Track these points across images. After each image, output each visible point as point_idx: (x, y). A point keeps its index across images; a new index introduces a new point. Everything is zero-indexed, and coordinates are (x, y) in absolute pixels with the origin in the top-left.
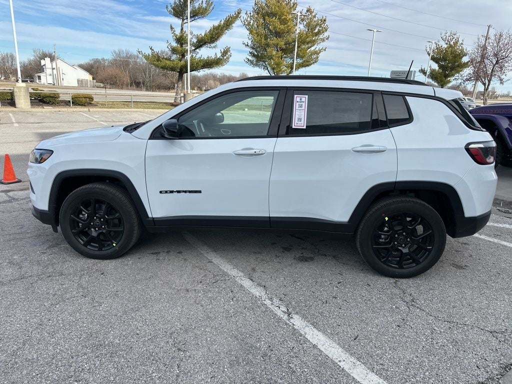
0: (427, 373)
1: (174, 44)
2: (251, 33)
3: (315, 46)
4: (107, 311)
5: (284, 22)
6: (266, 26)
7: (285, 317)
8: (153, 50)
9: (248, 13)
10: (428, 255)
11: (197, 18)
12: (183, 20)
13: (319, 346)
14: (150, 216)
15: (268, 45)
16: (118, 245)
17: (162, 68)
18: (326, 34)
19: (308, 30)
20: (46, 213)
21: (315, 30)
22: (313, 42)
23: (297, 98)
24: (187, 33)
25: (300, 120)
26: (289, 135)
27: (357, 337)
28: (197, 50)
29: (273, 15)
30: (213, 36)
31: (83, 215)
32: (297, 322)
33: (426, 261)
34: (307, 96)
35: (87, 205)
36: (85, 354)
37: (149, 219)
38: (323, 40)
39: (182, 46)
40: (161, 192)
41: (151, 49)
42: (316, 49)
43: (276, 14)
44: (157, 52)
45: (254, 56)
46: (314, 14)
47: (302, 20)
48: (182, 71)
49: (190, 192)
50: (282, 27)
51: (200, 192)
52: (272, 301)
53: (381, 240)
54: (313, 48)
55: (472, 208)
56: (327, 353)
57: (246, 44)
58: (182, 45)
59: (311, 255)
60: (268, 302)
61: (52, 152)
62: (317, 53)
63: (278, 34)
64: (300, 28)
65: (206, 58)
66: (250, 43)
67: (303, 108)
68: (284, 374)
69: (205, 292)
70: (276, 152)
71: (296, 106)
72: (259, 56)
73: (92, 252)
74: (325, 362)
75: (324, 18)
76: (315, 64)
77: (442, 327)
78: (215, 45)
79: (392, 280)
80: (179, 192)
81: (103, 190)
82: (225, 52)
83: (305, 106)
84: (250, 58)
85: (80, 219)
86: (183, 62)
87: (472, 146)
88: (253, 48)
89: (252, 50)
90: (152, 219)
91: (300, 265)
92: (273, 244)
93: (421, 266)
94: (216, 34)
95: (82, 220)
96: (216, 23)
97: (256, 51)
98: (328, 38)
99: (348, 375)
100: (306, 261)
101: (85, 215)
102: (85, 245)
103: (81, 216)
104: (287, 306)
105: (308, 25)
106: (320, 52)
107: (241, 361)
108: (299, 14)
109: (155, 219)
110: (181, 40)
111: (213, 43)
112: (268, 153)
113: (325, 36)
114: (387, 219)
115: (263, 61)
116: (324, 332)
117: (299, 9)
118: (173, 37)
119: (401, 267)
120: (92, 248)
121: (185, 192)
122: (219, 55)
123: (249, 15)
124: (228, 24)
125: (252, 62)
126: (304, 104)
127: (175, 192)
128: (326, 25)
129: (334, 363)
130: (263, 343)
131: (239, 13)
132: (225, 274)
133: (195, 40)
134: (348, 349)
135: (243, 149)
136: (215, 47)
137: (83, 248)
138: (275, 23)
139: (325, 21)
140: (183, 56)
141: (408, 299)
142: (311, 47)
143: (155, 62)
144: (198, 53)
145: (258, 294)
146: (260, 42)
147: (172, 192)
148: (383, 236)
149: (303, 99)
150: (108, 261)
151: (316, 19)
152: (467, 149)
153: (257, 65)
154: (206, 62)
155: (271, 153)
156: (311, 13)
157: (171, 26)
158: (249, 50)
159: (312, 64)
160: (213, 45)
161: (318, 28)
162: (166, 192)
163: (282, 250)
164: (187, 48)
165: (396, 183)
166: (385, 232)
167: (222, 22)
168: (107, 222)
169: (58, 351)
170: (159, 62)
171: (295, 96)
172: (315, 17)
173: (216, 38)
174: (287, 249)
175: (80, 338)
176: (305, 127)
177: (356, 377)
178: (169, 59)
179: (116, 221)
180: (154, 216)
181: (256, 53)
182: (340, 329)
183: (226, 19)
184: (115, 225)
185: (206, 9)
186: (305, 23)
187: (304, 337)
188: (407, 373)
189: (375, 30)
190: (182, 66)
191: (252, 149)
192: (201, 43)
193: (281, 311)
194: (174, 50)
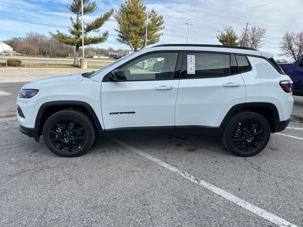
0: (284, 204)
1: (73, 29)
2: (119, 23)
3: (157, 32)
4: (90, 187)
5: (139, 17)
6: (128, 19)
7: (196, 182)
8: (59, 32)
9: (117, 11)
10: (262, 142)
11: (86, 13)
12: (78, 14)
13: (222, 196)
14: (103, 128)
15: (130, 31)
16: (82, 147)
17: (65, 43)
18: (163, 25)
19: (153, 22)
20: (34, 129)
21: (156, 23)
22: (156, 30)
23: (189, 57)
24: (81, 22)
25: (191, 69)
26: (186, 78)
27: (240, 189)
28: (88, 33)
29: (132, 13)
30: (97, 24)
31: (58, 130)
32: (204, 183)
33: (260, 147)
34: (194, 56)
35: (61, 123)
36: (89, 213)
37: (103, 130)
38: (161, 29)
39: (78, 30)
40: (110, 114)
41: (58, 31)
42: (157, 34)
43: (134, 13)
44: (62, 33)
45: (121, 37)
46: (156, 14)
47: (149, 17)
48: (79, 44)
49: (128, 113)
50: (138, 20)
51: (134, 113)
52: (184, 174)
53: (236, 136)
54: (155, 34)
55: (283, 116)
56: (228, 199)
57: (116, 30)
58: (77, 29)
59: (193, 148)
60: (182, 174)
61: (38, 90)
62: (158, 36)
63: (135, 24)
64: (148, 21)
65: (93, 38)
66: (119, 29)
68: (210, 212)
69: (144, 172)
70: (180, 88)
71: (189, 61)
72: (124, 37)
73: (65, 153)
74: (229, 204)
75: (162, 16)
76: (158, 42)
77: (280, 180)
79: (243, 158)
80: (121, 113)
81: (73, 113)
82: (106, 34)
83: (194, 61)
84: (119, 38)
85: (57, 132)
86: (78, 40)
87: (282, 83)
88: (121, 33)
89: (119, 34)
90: (104, 130)
91: (190, 153)
92: (170, 143)
93: (258, 149)
94: (99, 23)
95: (58, 133)
96: (99, 17)
97: (123, 34)
98: (164, 28)
99: (245, 209)
100: (192, 151)
101: (59, 130)
102: (60, 149)
103: (57, 131)
104: (194, 176)
105: (153, 20)
106: (160, 36)
107: (183, 208)
108: (148, 13)
109: (106, 130)
110: (77, 26)
111: (97, 28)
112: (175, 88)
113: (162, 26)
114: (240, 124)
115: (127, 40)
116: (221, 188)
117: (147, 10)
118: (72, 24)
119: (247, 151)
120: (65, 151)
121: (125, 113)
122: (102, 36)
123: (118, 13)
124: (106, 17)
125: (120, 41)
126: (193, 60)
127: (119, 113)
128: (163, 20)
129: (235, 204)
130: (190, 196)
131: (112, 11)
132: (150, 161)
133: (86, 27)
134: (238, 196)
135: (160, 87)
136: (98, 31)
137: (59, 151)
138: (134, 18)
139: (162, 17)
140: (79, 36)
141: (256, 167)
142: (155, 33)
143: (61, 40)
144: (88, 34)
145: (175, 171)
146: (125, 29)
147: (117, 113)
148: (237, 134)
149: (193, 58)
150: (75, 158)
151: (157, 16)
152: (281, 85)
153: (123, 42)
154: (94, 40)
155: (177, 88)
156: (154, 13)
157: (71, 18)
158: (118, 33)
159: (155, 43)
160: (97, 30)
161: (158, 22)
162: (114, 113)
163: (176, 146)
164: (81, 31)
165: (246, 104)
166: (238, 131)
167: (103, 16)
168: (74, 134)
169: (70, 212)
170: (64, 40)
171: (188, 56)
172: (156, 15)
173: (99, 25)
174: (179, 145)
175: (81, 204)
176: (194, 73)
177: (249, 210)
178: (70, 38)
179: (80, 133)
180: (106, 128)
181: (122, 35)
182: (229, 186)
183: (105, 14)
184: (79, 136)
185: (92, 8)
186: (151, 19)
187: (212, 191)
188: (274, 205)
189: (190, 24)
190: (78, 42)
191: (166, 86)
192: (89, 29)
193: (192, 179)
194: (73, 32)
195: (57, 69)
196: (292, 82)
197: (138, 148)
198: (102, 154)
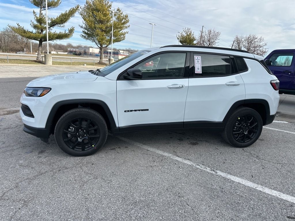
0: (292, 186)
1: (36, 23)
2: (85, 20)
3: (123, 30)
4: (119, 184)
5: (105, 15)
6: (95, 17)
7: (213, 173)
8: (19, 26)
9: (82, 8)
10: (255, 134)
11: (50, 7)
12: (41, 8)
13: (241, 183)
14: (117, 126)
15: (95, 28)
16: (95, 146)
17: (27, 38)
18: (128, 24)
19: (118, 21)
20: (45, 129)
21: (122, 21)
22: (121, 28)
23: (196, 57)
24: (45, 16)
25: (198, 69)
26: (194, 77)
27: (252, 176)
28: (51, 28)
29: (98, 11)
30: (63, 20)
31: (71, 129)
32: (220, 173)
33: (255, 138)
34: (200, 57)
35: (74, 122)
36: (132, 209)
37: (117, 128)
38: (126, 27)
39: (41, 25)
40: (125, 111)
41: (18, 25)
42: (122, 32)
43: (100, 10)
44: (23, 27)
45: (85, 33)
46: (121, 12)
47: (115, 15)
48: (43, 39)
49: (142, 110)
50: (104, 18)
51: (148, 110)
52: (199, 166)
53: (234, 130)
54: (121, 32)
56: (247, 185)
57: (81, 26)
58: (41, 23)
59: (194, 142)
60: (198, 167)
61: (51, 89)
62: (123, 34)
63: (101, 22)
64: (114, 19)
65: (58, 33)
66: (84, 26)
67: (199, 63)
68: (238, 198)
69: (163, 166)
70: (190, 86)
71: (196, 61)
72: (89, 34)
73: (78, 152)
74: (250, 189)
75: (127, 15)
76: (123, 40)
77: (279, 166)
78: (63, 25)
79: (241, 149)
80: (135, 111)
81: (88, 112)
82: (71, 31)
83: (200, 61)
84: (83, 34)
85: (70, 131)
86: (41, 35)
87: (272, 82)
88: (86, 29)
89: (84, 30)
90: (118, 128)
91: (195, 147)
92: (171, 138)
94: (65, 19)
95: (70, 132)
96: (64, 13)
97: (88, 31)
98: (129, 27)
99: (265, 193)
100: (195, 145)
101: (72, 129)
102: (73, 148)
103: (70, 130)
104: (209, 167)
105: (118, 18)
106: (125, 34)
107: (213, 196)
108: (113, 11)
109: (120, 128)
110: (40, 21)
111: (62, 24)
112: (186, 86)
113: (127, 25)
114: (239, 118)
115: (91, 37)
116: (237, 176)
117: (112, 9)
118: (35, 18)
119: (244, 142)
120: (78, 150)
121: (139, 110)
122: (67, 32)
123: (83, 9)
124: (72, 13)
125: (85, 37)
126: (199, 60)
127: (133, 111)
128: (128, 19)
129: (254, 189)
130: (215, 186)
131: (78, 7)
132: (162, 156)
133: (50, 22)
134: (254, 182)
135: (172, 85)
136: (63, 27)
137: (72, 150)
138: (100, 16)
139: (127, 16)
140: (42, 31)
141: (256, 156)
142: (120, 31)
143: (22, 34)
144: (52, 29)
145: (190, 164)
146: (90, 27)
147: (131, 111)
148: (235, 128)
149: (199, 58)
150: (89, 157)
151: (122, 15)
152: (271, 83)
153: (88, 39)
154: (58, 36)
155: (187, 86)
156: (120, 11)
157: (34, 11)
158: (82, 30)
159: (121, 40)
160: (62, 25)
161: (124, 20)
162: (128, 111)
163: (178, 141)
164: (45, 26)
165: (245, 100)
166: (236, 125)
167: (68, 12)
168: (88, 132)
169: (114, 210)
170: (25, 34)
171: (195, 56)
172: (122, 14)
173: (65, 21)
174: (181, 140)
175: (119, 201)
176: (201, 73)
177: (269, 193)
179: (93, 131)
180: (119, 126)
181: (87, 32)
182: (242, 174)
183: (70, 10)
184: (92, 134)
185: (57, 3)
186: (116, 17)
187: (231, 180)
188: (285, 187)
189: (153, 24)
190: (42, 37)
191: (177, 85)
192: (53, 24)
193: (208, 170)
194: (35, 27)
195: (20, 64)
196: (278, 81)
197: (144, 144)
198: (113, 151)
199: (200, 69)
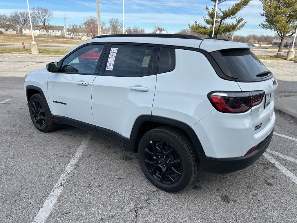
1: (208, 18)
7: (57, 186)
8: (196, 23)
12: (216, 2)
15: (277, 13)
16: (45, 126)
17: (199, 33)
23: (112, 49)
25: (110, 64)
28: (223, 21)
30: (233, 11)
34: (117, 49)
37: (52, 115)
39: (212, 19)
40: (53, 101)
41: (195, 22)
44: (199, 23)
49: (63, 103)
51: (65, 104)
52: (67, 175)
57: (262, 14)
67: (114, 57)
71: (111, 55)
78: (235, 16)
80: (59, 102)
82: (240, 21)
83: (115, 55)
89: (267, 18)
91: (117, 161)
94: (236, 9)
100: (125, 159)
104: (68, 181)
110: (212, 15)
112: (89, 85)
114: (151, 142)
118: (208, 13)
119: (161, 182)
122: (235, 23)
125: (265, 26)
133: (222, 14)
136: (235, 18)
140: (213, 25)
143: (195, 30)
146: (271, 12)
147: (57, 102)
149: (115, 51)
157: (206, 7)
158: (264, 18)
160: (234, 16)
162: (55, 102)
163: (123, 149)
165: (151, 116)
176: (112, 70)
178: (205, 28)
192: (226, 16)
194: (208, 22)
199: (112, 64)
